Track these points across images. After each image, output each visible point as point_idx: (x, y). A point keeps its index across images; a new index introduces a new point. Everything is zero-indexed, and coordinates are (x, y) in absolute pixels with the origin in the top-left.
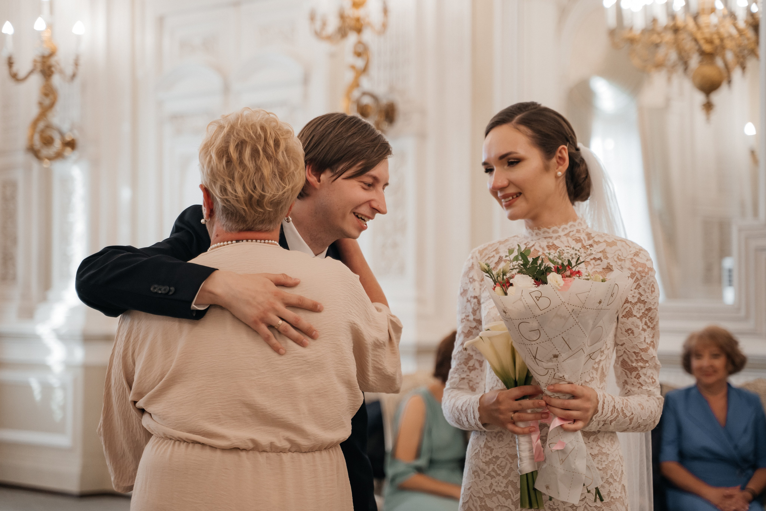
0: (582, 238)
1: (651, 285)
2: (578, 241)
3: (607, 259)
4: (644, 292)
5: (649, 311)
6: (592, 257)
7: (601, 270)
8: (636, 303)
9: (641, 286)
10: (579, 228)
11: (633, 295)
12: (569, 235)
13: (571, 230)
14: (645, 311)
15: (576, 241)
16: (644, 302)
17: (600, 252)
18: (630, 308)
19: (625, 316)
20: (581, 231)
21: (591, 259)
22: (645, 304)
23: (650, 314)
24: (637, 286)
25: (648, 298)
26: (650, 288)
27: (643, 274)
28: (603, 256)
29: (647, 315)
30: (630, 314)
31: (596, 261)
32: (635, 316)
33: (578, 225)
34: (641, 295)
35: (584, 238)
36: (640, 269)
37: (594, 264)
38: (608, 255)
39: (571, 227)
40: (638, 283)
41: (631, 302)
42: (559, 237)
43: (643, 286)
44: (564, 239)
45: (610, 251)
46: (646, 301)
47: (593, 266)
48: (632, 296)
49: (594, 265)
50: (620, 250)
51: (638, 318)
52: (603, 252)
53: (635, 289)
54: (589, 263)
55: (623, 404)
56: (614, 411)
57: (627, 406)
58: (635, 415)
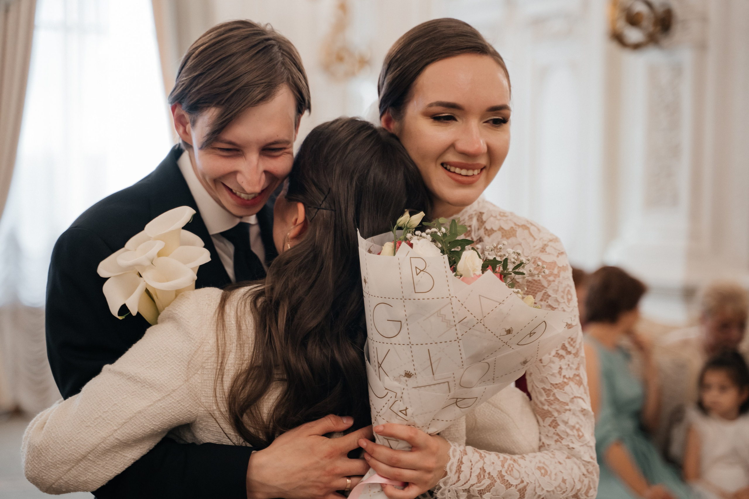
1: (566, 292)
24: (542, 296)
43: (553, 295)
53: (541, 300)
55: (502, 466)
56: (482, 476)
57: (512, 470)
58: (528, 483)
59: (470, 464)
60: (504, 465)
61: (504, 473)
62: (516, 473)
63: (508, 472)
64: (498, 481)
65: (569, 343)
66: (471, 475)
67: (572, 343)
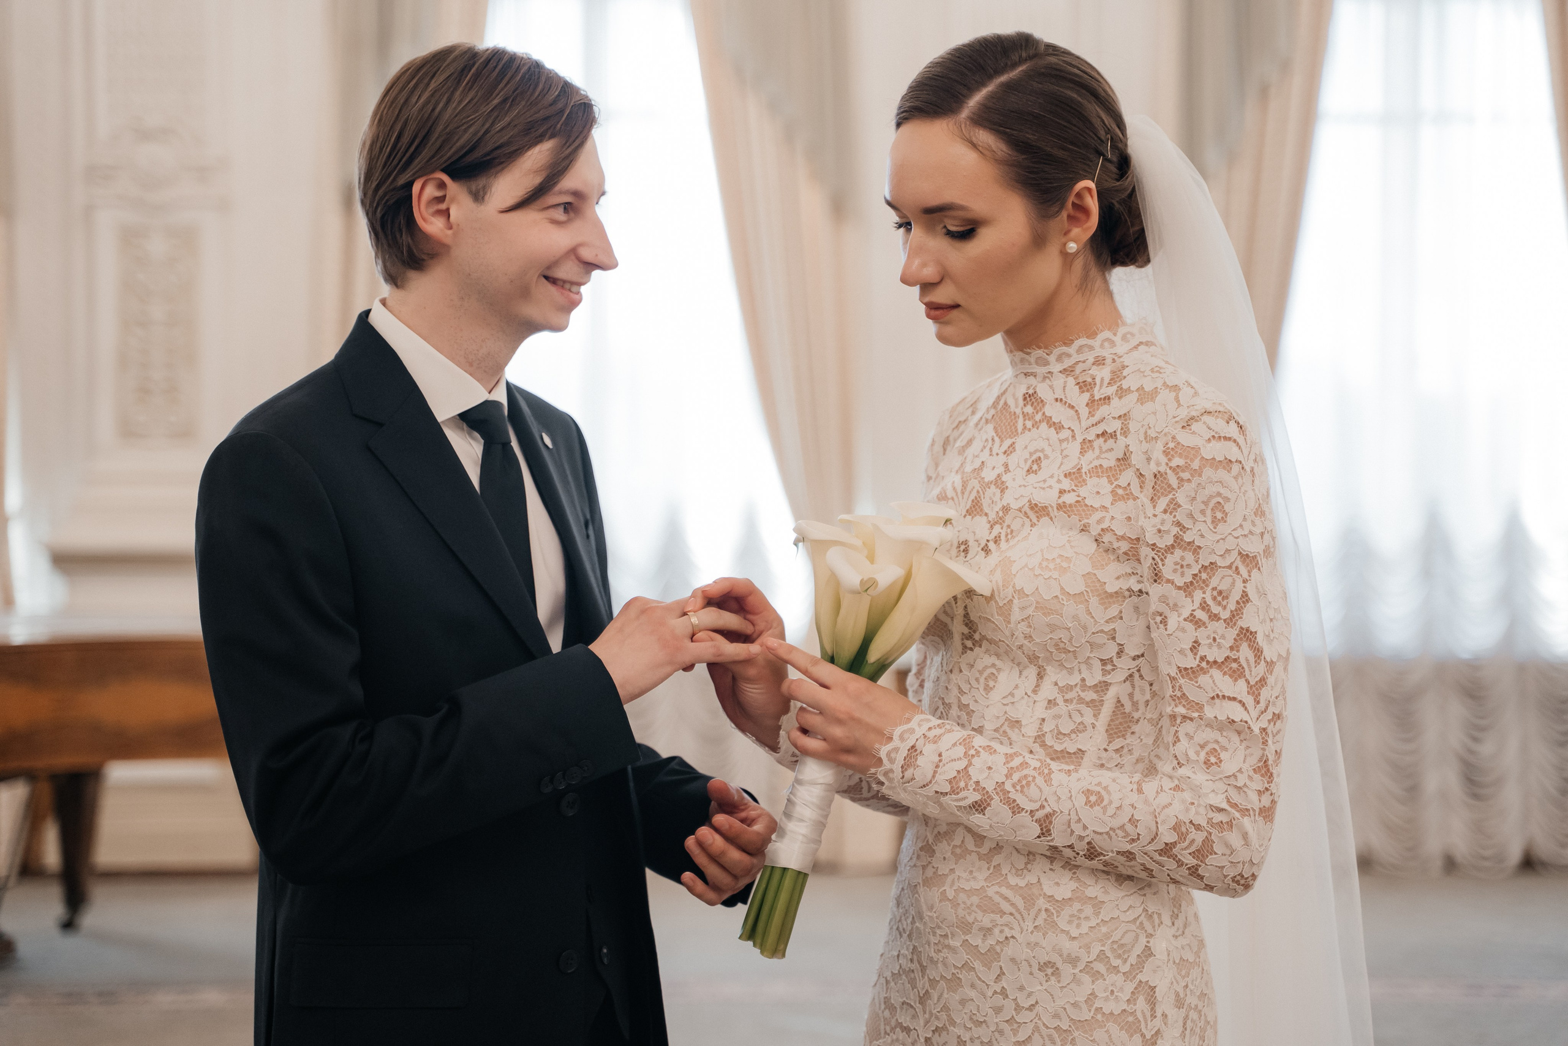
0: (1098, 381)
1: (1211, 505)
2: (1085, 389)
3: (1126, 437)
4: (1191, 521)
5: (1212, 573)
6: (1099, 430)
7: (1113, 463)
8: (1169, 549)
9: (1180, 506)
10: (1105, 353)
11: (1159, 526)
12: (1072, 371)
13: (1081, 357)
15: (1080, 388)
16: (1197, 550)
18: (1153, 559)
22: (1199, 553)
23: (1214, 582)
24: (1168, 505)
25: (1202, 536)
26: (1208, 512)
27: (1186, 476)
28: (1122, 429)
29: (1205, 582)
32: (1169, 582)
33: (1102, 346)
34: (1184, 529)
35: (1102, 379)
36: (1178, 461)
37: (1100, 447)
39: (1080, 350)
41: (1153, 545)
42: (1049, 375)
43: (1186, 506)
44: (1059, 381)
46: (1196, 543)
47: (1097, 451)
48: (1155, 530)
49: (1101, 452)
50: (1155, 413)
51: (1180, 588)
52: (1124, 417)
53: (1165, 511)
54: (1091, 446)
55: (1006, 776)
57: (1028, 785)
58: (1055, 812)
59: (937, 759)
60: (1011, 775)
61: (1008, 787)
62: (1033, 791)
63: (1018, 788)
64: (996, 798)
65: (1214, 598)
66: (934, 777)
67: (1219, 599)
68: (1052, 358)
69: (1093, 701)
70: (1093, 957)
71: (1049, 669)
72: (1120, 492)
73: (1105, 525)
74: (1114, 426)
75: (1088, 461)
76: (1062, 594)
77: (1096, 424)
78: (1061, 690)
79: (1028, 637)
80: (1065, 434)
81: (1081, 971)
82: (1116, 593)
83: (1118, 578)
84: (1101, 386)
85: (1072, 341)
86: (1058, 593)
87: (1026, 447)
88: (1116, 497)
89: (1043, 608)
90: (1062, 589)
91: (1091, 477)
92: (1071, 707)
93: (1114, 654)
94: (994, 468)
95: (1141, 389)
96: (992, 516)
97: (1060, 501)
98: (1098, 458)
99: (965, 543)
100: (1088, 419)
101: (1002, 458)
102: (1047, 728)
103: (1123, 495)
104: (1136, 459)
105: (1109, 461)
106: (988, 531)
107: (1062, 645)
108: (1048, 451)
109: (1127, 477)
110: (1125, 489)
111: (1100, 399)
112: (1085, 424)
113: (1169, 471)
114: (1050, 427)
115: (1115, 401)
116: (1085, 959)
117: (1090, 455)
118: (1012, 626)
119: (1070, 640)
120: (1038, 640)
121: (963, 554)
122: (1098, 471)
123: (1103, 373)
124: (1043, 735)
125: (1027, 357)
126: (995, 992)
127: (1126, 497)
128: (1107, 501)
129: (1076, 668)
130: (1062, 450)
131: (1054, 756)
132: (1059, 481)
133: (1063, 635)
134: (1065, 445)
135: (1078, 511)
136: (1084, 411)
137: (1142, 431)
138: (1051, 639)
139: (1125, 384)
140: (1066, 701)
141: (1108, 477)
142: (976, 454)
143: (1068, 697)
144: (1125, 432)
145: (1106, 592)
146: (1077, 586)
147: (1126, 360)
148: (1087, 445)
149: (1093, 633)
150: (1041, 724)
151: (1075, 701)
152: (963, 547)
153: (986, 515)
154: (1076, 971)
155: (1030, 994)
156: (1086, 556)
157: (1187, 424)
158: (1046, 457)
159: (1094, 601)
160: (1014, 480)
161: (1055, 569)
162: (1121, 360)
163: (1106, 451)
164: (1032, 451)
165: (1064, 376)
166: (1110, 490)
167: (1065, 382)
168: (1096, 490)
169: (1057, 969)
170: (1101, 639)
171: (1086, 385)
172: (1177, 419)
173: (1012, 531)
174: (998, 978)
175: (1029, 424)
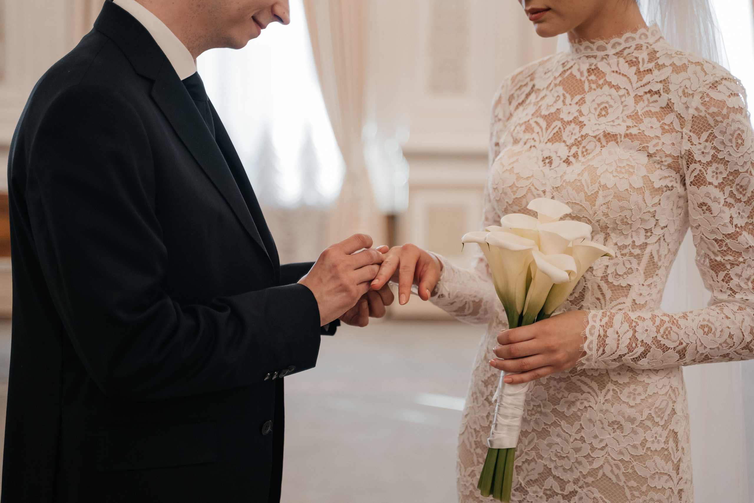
0: (640, 60)
1: (735, 136)
2: (632, 64)
3: (668, 94)
4: (723, 146)
5: (736, 176)
6: (647, 89)
7: (658, 109)
8: (709, 164)
9: (716, 137)
10: (642, 42)
11: (703, 150)
12: (622, 54)
13: (628, 45)
14: (728, 175)
15: (629, 64)
16: (726, 163)
17: (661, 82)
18: (700, 171)
19: (694, 183)
20: (644, 48)
21: (646, 93)
22: (727, 165)
23: (737, 181)
24: (708, 137)
25: (730, 155)
26: (734, 140)
27: (719, 118)
28: (664, 89)
29: (733, 181)
30: (702, 180)
31: (651, 96)
32: (710, 183)
33: (640, 38)
34: (718, 151)
35: (643, 60)
36: (713, 109)
37: (648, 100)
38: (671, 87)
39: (626, 40)
40: (710, 131)
41: (700, 161)
42: (606, 57)
43: (720, 137)
44: (613, 60)
45: (676, 80)
46: (726, 159)
47: (646, 102)
48: (700, 152)
49: (649, 102)
50: (689, 79)
51: (716, 187)
52: (665, 82)
53: (706, 141)
54: (642, 99)
55: (656, 332)
56: (634, 345)
57: (670, 333)
58: (688, 344)
59: (617, 336)
60: (659, 330)
61: (659, 338)
62: (673, 336)
63: (665, 337)
64: (653, 346)
65: (738, 190)
66: (618, 347)
67: (741, 190)
68: (609, 46)
69: (638, 255)
70: (644, 417)
71: (613, 235)
72: (666, 127)
73: (659, 148)
74: (660, 86)
75: (641, 108)
76: (631, 188)
77: (644, 86)
78: (620, 248)
79: (606, 215)
80: (622, 92)
81: (637, 426)
82: (659, 188)
83: (660, 179)
84: (643, 64)
85: (622, 34)
86: (628, 187)
87: (594, 100)
88: (664, 131)
89: (618, 197)
90: (630, 185)
91: (645, 117)
92: (625, 258)
93: (653, 226)
94: (569, 113)
95: (673, 64)
96: (570, 141)
97: (628, 132)
98: (647, 106)
99: (550, 157)
100: (637, 82)
101: (577, 107)
102: (609, 271)
103: (667, 130)
104: (678, 107)
105: (655, 108)
106: (568, 151)
107: (625, 220)
108: (612, 102)
109: (670, 118)
110: (669, 125)
111: (645, 71)
112: (635, 86)
113: (707, 116)
114: (611, 88)
115: (656, 72)
116: (639, 419)
117: (641, 105)
118: (596, 207)
119: (631, 218)
120: (611, 217)
121: (548, 165)
122: (649, 114)
123: (643, 55)
124: (607, 276)
125: (591, 45)
126: (576, 439)
127: (671, 130)
128: (659, 132)
129: (630, 235)
130: (622, 103)
131: (613, 289)
132: (624, 121)
133: (627, 213)
134: (623, 99)
135: (641, 138)
136: (634, 78)
137: (680, 91)
138: (620, 216)
139: (660, 62)
140: (622, 255)
141: (657, 117)
142: (550, 104)
143: (623, 252)
144: (667, 91)
145: (654, 187)
146: (638, 183)
147: (656, 47)
148: (638, 98)
149: (644, 213)
150: (606, 269)
151: (627, 255)
152: (547, 161)
153: (564, 141)
154: (634, 426)
155: (601, 441)
156: (643, 165)
157: (714, 85)
158: (611, 106)
159: (647, 193)
160: (589, 120)
161: (626, 172)
162: (652, 47)
163: (653, 102)
164: (599, 102)
165: (616, 57)
166: (659, 125)
167: (618, 62)
168: (650, 125)
169: (621, 425)
170: (647, 217)
171: (633, 63)
172: (707, 82)
173: (587, 150)
174: (579, 431)
175: (594, 86)
